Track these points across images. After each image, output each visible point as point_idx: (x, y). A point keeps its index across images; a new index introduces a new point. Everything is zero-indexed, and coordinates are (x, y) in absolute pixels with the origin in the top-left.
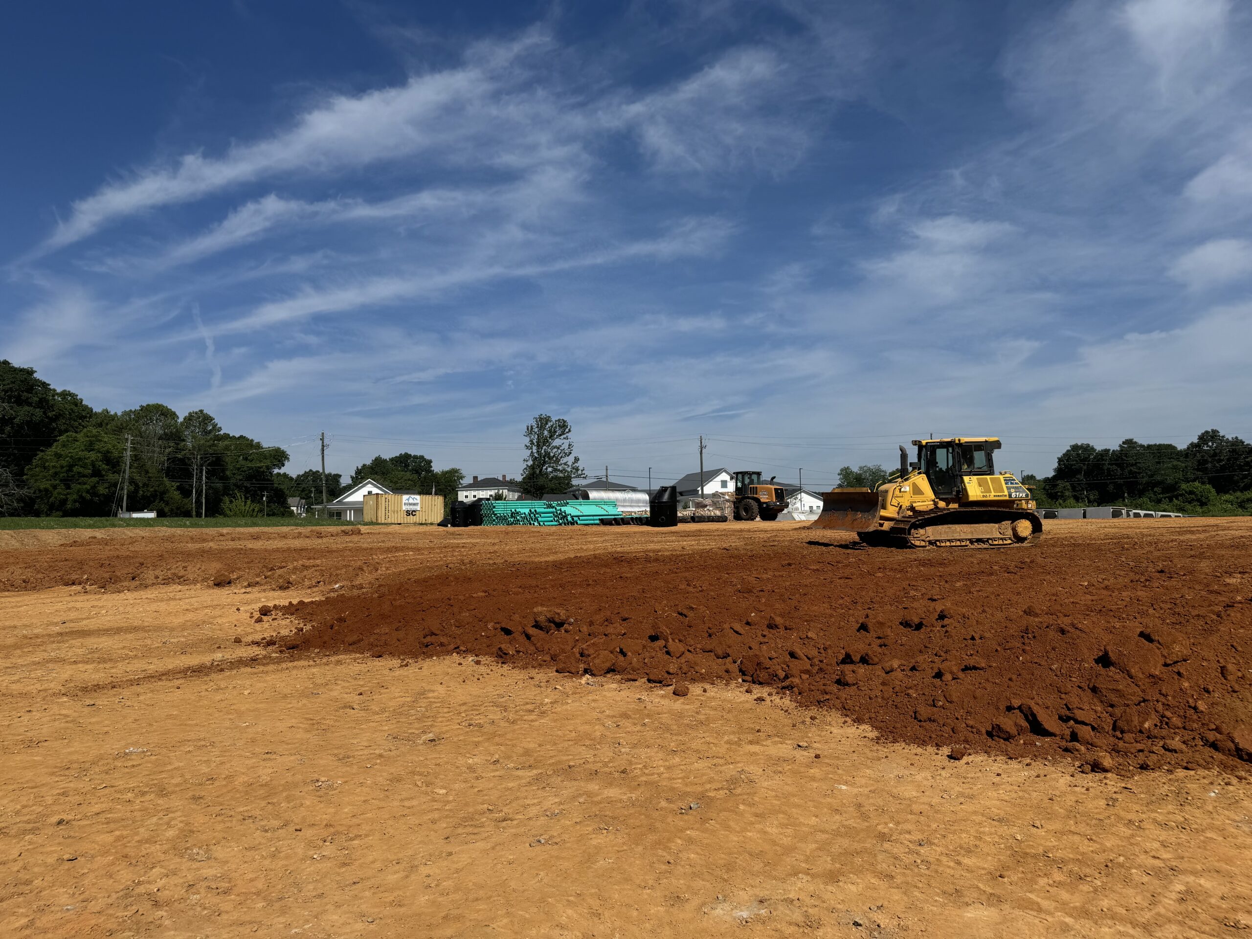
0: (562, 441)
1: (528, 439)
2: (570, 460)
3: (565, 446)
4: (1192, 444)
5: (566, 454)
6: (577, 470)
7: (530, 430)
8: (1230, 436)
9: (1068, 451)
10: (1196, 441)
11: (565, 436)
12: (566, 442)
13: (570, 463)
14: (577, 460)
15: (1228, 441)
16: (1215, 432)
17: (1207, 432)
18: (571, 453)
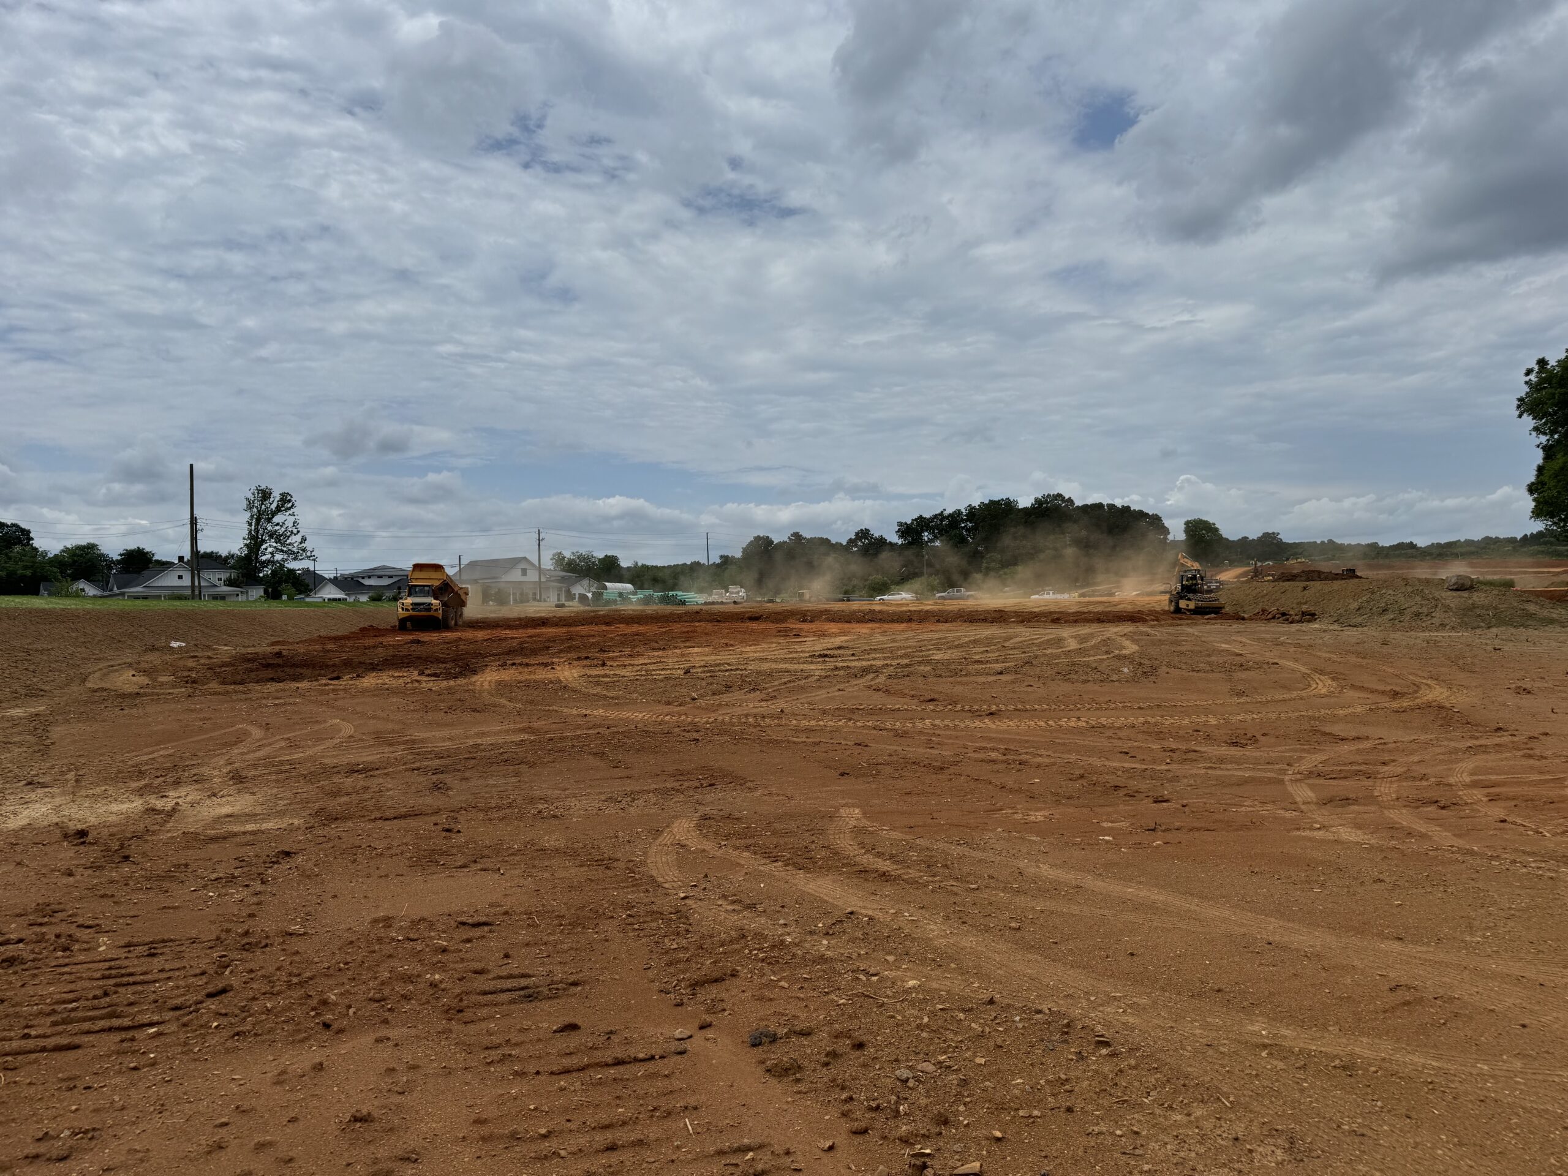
0: (284, 518)
1: (248, 514)
2: (298, 538)
3: (289, 523)
4: (850, 539)
5: (292, 532)
6: (304, 550)
7: (250, 505)
8: (877, 535)
9: (751, 541)
10: (853, 537)
11: (291, 512)
12: (292, 519)
13: (295, 545)
14: (304, 540)
15: (876, 539)
16: (867, 531)
17: (862, 530)
18: (298, 532)
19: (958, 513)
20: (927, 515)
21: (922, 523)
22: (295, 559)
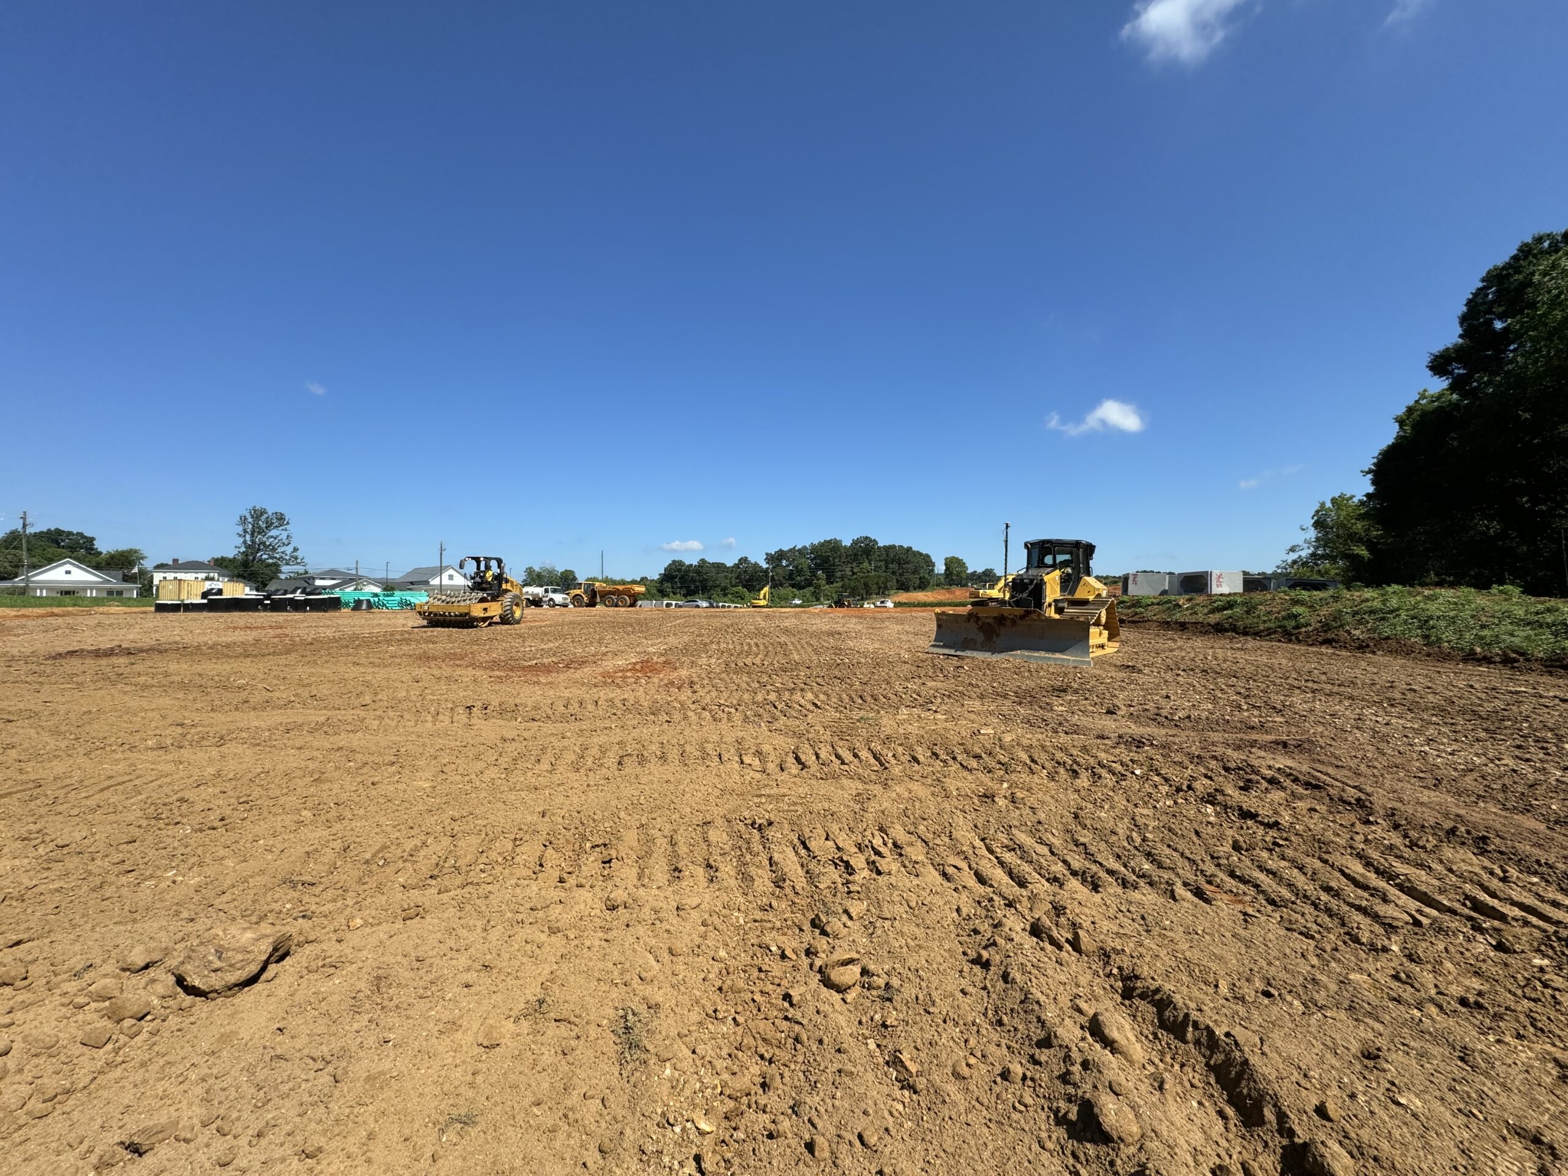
0: (280, 532)
1: (241, 528)
2: (289, 549)
3: (284, 537)
4: (735, 564)
5: (284, 543)
6: (296, 558)
7: (243, 520)
8: (753, 561)
9: (670, 564)
10: (737, 562)
11: (283, 528)
12: (285, 533)
13: (288, 552)
14: (296, 550)
15: (752, 563)
16: (746, 557)
17: (743, 557)
18: (289, 543)
19: (805, 548)
20: (785, 549)
21: (780, 555)
22: (288, 564)
